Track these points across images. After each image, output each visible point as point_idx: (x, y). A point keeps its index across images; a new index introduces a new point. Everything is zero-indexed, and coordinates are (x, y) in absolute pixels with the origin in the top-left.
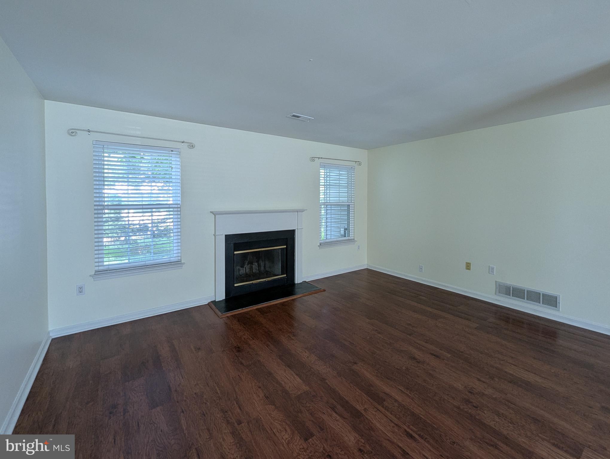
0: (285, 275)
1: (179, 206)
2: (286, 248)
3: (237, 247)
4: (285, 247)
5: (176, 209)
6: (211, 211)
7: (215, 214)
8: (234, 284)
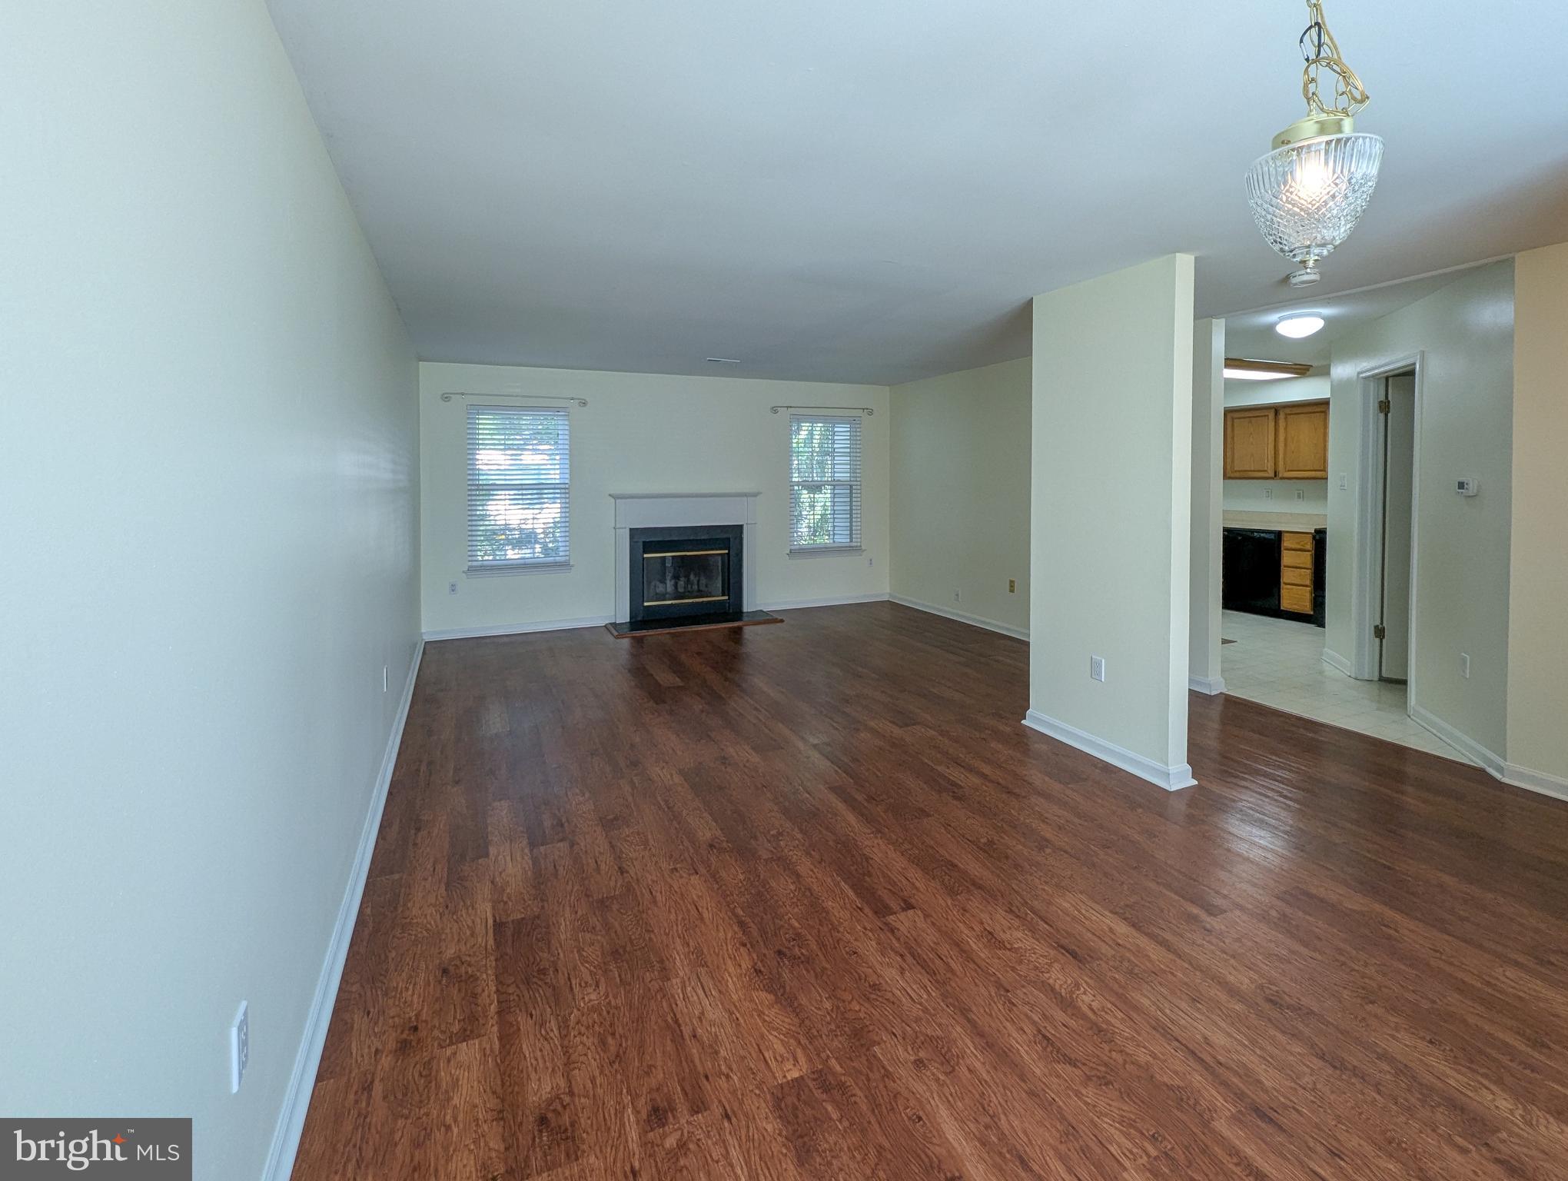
0: (727, 598)
1: (567, 486)
2: (728, 554)
3: (648, 547)
4: (727, 551)
5: (563, 491)
6: (612, 493)
7: (615, 497)
8: (643, 601)
